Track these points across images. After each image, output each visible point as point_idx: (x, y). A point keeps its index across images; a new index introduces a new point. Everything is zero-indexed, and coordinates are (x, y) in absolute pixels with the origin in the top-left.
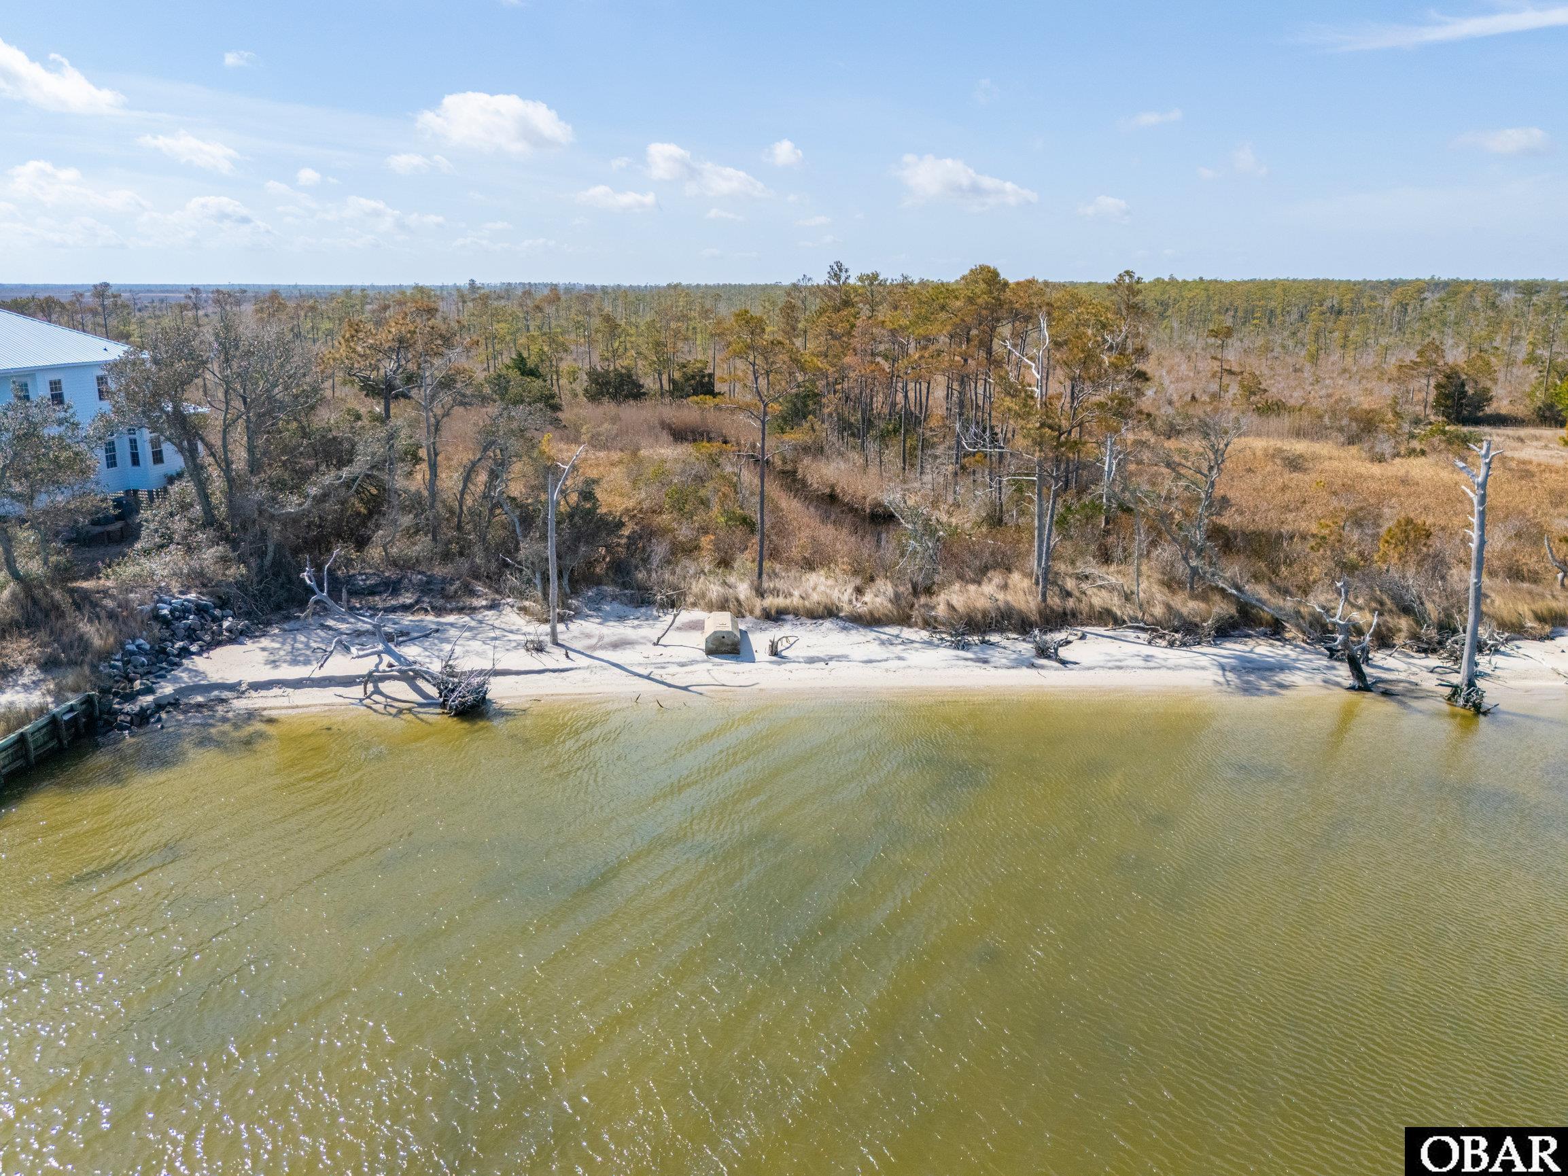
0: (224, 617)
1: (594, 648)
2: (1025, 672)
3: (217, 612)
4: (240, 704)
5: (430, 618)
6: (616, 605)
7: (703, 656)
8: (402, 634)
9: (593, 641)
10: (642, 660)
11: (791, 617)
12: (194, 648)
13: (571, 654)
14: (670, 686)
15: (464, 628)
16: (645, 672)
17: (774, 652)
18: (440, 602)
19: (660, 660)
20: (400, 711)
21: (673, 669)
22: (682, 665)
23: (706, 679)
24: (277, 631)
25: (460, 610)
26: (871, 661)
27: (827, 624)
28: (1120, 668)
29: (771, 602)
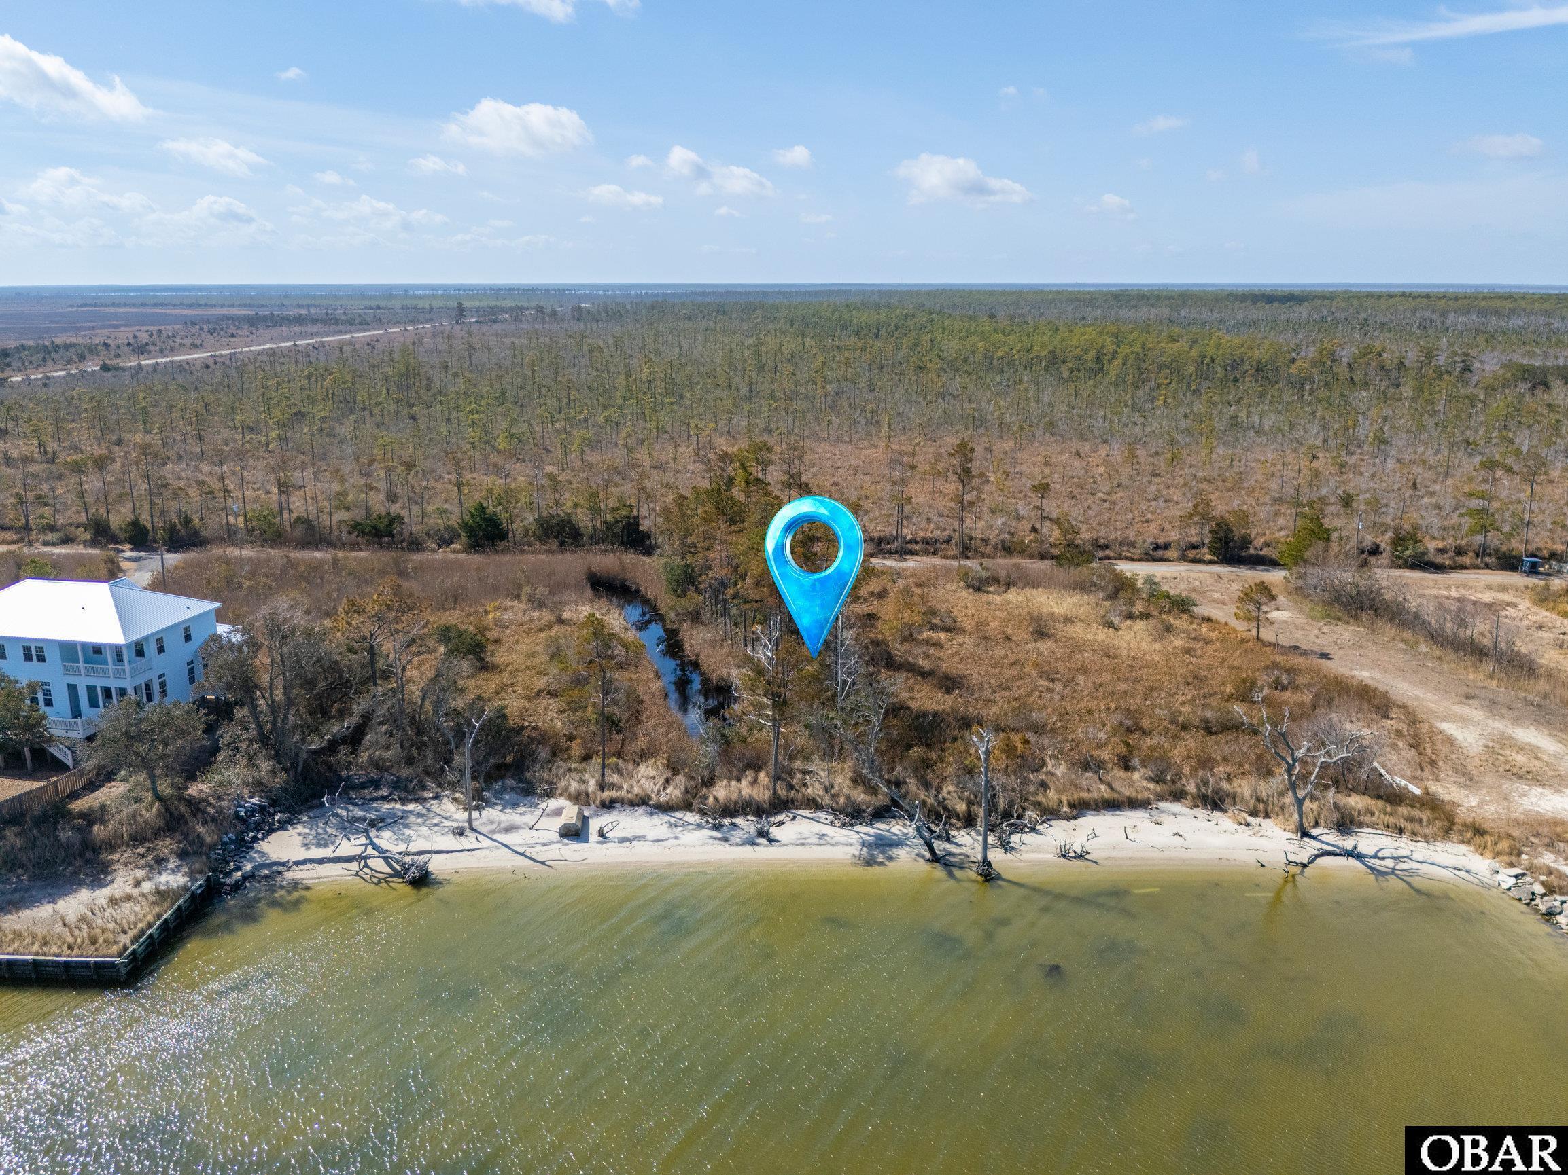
0: (275, 812)
1: (493, 832)
2: (748, 848)
3: (271, 810)
4: (289, 875)
5: (398, 806)
6: (513, 795)
7: (556, 837)
8: (382, 820)
9: (494, 826)
10: (521, 841)
11: (618, 805)
12: (260, 836)
13: (480, 837)
14: (535, 861)
15: (419, 815)
16: (521, 850)
17: (601, 834)
18: (403, 795)
19: (532, 841)
20: (380, 879)
21: (539, 848)
22: (544, 845)
23: (556, 855)
24: (306, 818)
25: (416, 800)
26: (657, 841)
27: (641, 810)
28: (803, 844)
29: (607, 795)
